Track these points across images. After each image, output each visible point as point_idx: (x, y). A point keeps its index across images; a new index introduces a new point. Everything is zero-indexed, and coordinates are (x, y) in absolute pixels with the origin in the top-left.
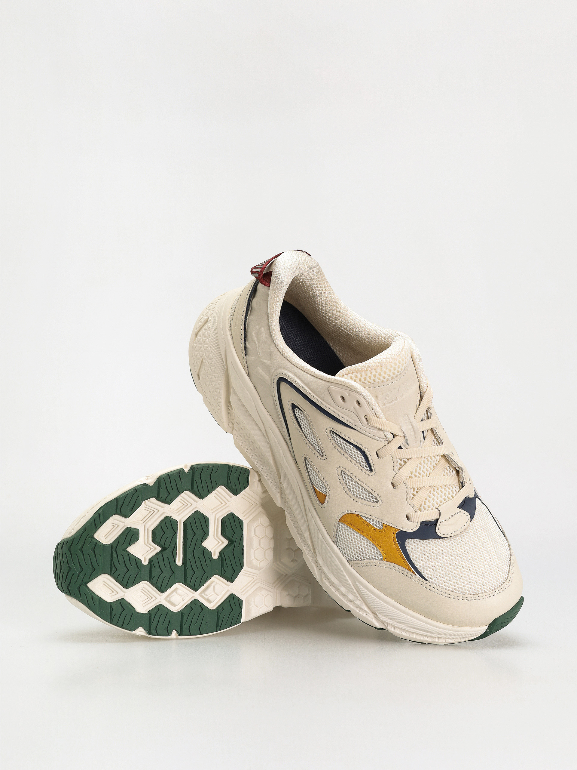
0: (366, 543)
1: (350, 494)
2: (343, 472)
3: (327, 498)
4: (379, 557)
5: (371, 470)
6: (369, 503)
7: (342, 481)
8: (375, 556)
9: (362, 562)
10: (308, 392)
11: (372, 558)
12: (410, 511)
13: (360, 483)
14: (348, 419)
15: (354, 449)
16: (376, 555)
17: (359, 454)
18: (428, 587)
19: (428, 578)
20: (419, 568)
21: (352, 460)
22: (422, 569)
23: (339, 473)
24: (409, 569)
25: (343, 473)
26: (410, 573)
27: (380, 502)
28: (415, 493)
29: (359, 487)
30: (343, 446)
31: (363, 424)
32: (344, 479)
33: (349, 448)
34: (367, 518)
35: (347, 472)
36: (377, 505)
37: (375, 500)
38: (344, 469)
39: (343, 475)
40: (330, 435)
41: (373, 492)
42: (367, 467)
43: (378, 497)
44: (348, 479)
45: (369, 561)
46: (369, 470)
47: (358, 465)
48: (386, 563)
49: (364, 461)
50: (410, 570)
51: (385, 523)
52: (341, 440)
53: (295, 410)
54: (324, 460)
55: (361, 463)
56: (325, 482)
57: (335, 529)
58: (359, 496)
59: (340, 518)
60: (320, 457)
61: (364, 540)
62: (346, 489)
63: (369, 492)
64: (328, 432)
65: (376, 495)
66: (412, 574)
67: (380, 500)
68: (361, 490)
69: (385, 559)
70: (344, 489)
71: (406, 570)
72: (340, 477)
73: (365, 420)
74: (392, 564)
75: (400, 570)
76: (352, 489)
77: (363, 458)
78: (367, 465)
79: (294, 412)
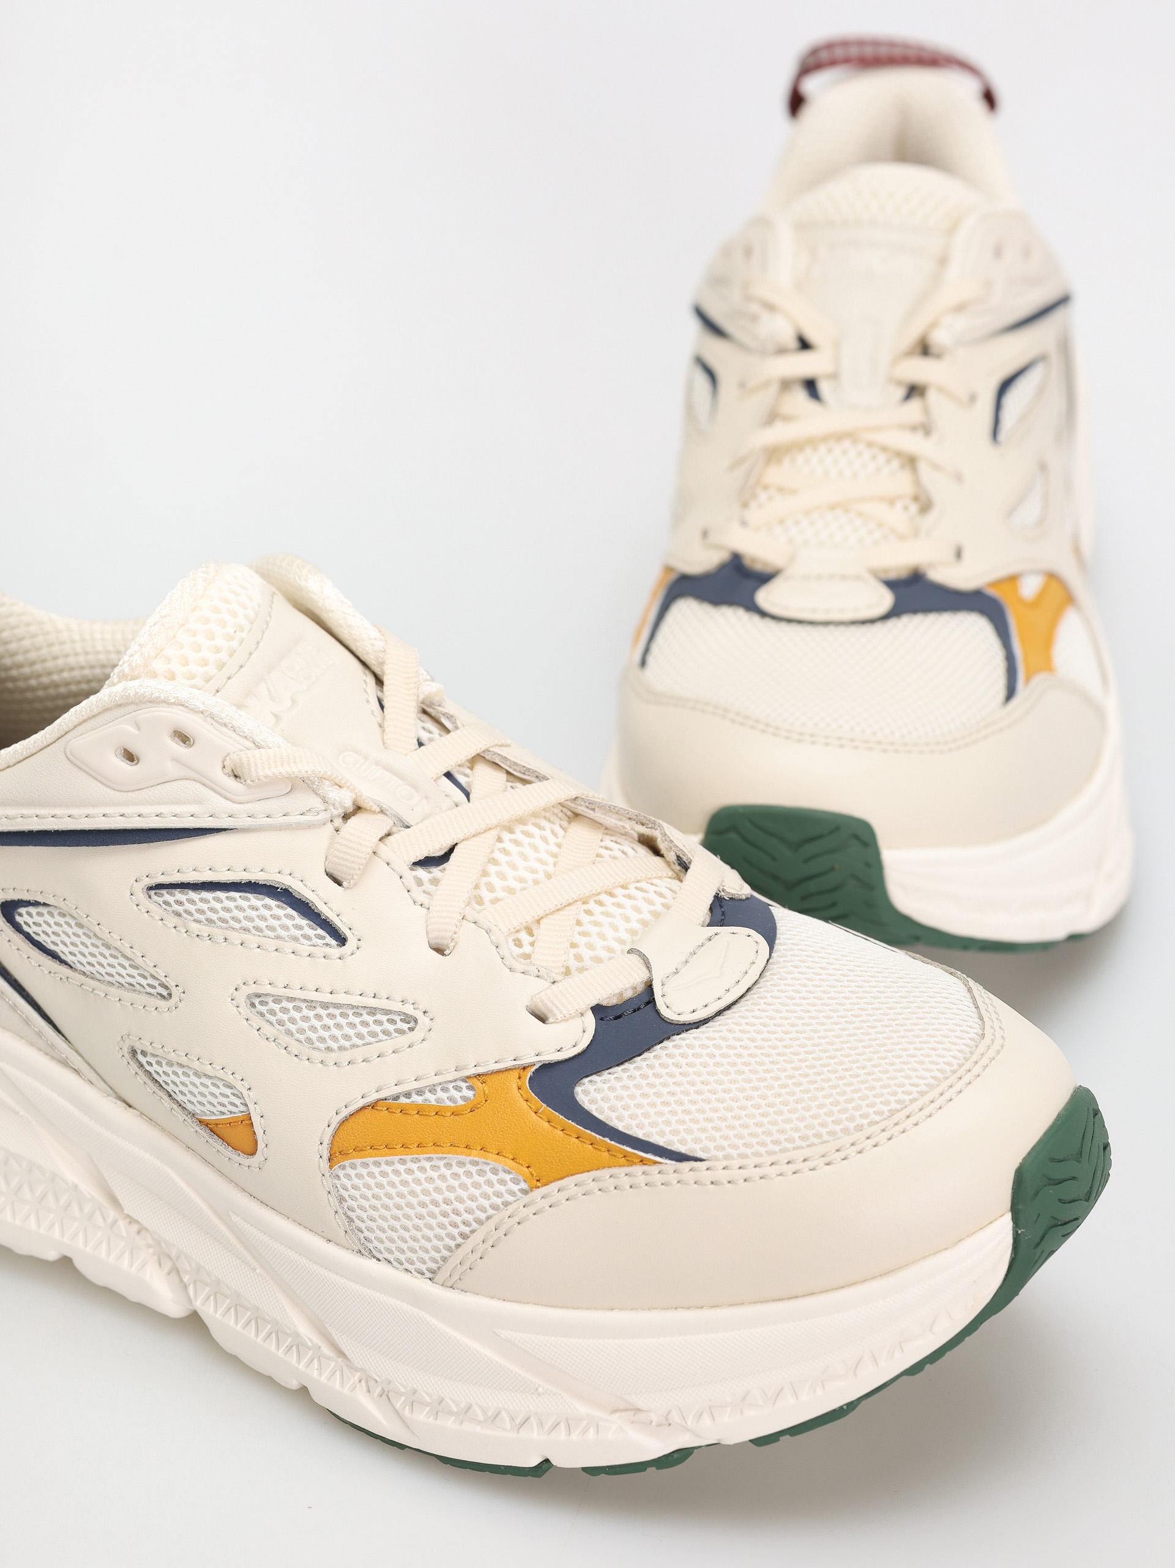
0: (447, 1173)
1: (317, 1056)
2: (256, 1001)
3: (255, 1119)
4: (515, 1188)
5: (342, 940)
6: (388, 1045)
7: (267, 1029)
8: (498, 1195)
9: (468, 1245)
10: (14, 818)
11: (495, 1207)
12: (532, 990)
13: (327, 998)
14: (177, 809)
15: (248, 899)
16: (502, 1189)
17: (273, 906)
18: (722, 1176)
19: (705, 1149)
20: (661, 1141)
21: (262, 941)
22: (671, 1137)
23: (245, 1010)
24: (629, 1161)
25: (257, 1004)
26: (638, 1169)
27: (423, 1020)
28: (527, 949)
29: (331, 1016)
30: (210, 914)
31: (231, 796)
32: (273, 1019)
33: (231, 905)
34: (408, 1095)
35: (268, 989)
36: (418, 1034)
37: (405, 1026)
38: (253, 989)
39: (263, 1009)
40: (152, 907)
41: (383, 1004)
42: (323, 938)
43: (409, 1009)
44: (285, 1010)
45: (491, 1224)
46: (334, 942)
47: (289, 946)
48: (544, 1190)
49: (304, 922)
50: (631, 1163)
51: (472, 1071)
52: (192, 895)
53: (18, 919)
54: (180, 1005)
55: (298, 933)
56: (221, 1074)
57: (334, 1201)
58: (347, 1044)
59: (326, 1155)
60: (162, 1004)
61: (439, 1167)
62: (295, 1047)
63: (372, 1011)
64: (141, 896)
65: (396, 1006)
66: (646, 1168)
67: (419, 1015)
68: (342, 1021)
69: (539, 1181)
70: (289, 1053)
71: (621, 1171)
72: (257, 1021)
73: (231, 783)
74: (569, 1181)
75: (601, 1185)
76: (313, 1036)
77: (294, 913)
78: (320, 931)
79: (18, 928)
